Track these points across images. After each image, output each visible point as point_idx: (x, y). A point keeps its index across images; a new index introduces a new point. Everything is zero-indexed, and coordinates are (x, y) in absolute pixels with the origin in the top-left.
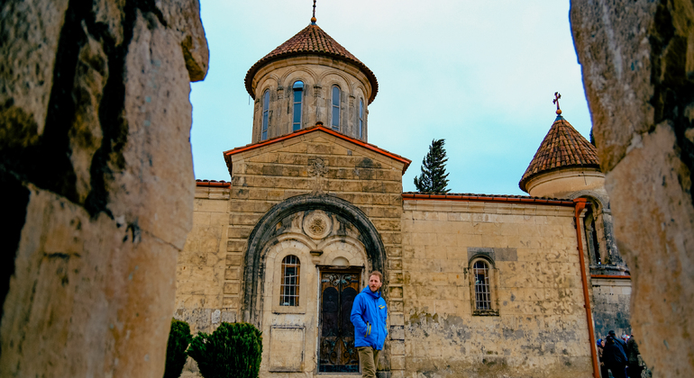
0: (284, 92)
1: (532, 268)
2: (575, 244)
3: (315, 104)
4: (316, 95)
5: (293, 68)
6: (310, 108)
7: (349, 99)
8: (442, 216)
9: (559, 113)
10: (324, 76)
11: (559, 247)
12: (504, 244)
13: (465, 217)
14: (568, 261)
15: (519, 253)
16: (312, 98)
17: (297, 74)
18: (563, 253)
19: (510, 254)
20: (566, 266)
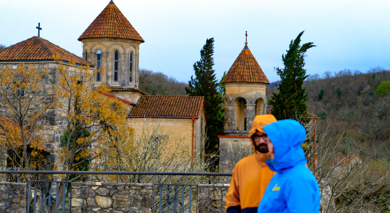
0: (93, 55)
1: (174, 142)
2: (191, 133)
3: (106, 61)
4: (107, 56)
5: (97, 43)
6: (104, 64)
7: (123, 55)
8: (142, 124)
9: (246, 44)
10: (110, 47)
11: (184, 134)
12: (164, 134)
13: (150, 124)
14: (188, 139)
15: (169, 137)
16: (105, 58)
17: (98, 46)
18: (186, 136)
19: (166, 137)
20: (187, 141)
